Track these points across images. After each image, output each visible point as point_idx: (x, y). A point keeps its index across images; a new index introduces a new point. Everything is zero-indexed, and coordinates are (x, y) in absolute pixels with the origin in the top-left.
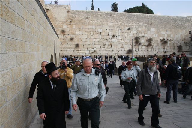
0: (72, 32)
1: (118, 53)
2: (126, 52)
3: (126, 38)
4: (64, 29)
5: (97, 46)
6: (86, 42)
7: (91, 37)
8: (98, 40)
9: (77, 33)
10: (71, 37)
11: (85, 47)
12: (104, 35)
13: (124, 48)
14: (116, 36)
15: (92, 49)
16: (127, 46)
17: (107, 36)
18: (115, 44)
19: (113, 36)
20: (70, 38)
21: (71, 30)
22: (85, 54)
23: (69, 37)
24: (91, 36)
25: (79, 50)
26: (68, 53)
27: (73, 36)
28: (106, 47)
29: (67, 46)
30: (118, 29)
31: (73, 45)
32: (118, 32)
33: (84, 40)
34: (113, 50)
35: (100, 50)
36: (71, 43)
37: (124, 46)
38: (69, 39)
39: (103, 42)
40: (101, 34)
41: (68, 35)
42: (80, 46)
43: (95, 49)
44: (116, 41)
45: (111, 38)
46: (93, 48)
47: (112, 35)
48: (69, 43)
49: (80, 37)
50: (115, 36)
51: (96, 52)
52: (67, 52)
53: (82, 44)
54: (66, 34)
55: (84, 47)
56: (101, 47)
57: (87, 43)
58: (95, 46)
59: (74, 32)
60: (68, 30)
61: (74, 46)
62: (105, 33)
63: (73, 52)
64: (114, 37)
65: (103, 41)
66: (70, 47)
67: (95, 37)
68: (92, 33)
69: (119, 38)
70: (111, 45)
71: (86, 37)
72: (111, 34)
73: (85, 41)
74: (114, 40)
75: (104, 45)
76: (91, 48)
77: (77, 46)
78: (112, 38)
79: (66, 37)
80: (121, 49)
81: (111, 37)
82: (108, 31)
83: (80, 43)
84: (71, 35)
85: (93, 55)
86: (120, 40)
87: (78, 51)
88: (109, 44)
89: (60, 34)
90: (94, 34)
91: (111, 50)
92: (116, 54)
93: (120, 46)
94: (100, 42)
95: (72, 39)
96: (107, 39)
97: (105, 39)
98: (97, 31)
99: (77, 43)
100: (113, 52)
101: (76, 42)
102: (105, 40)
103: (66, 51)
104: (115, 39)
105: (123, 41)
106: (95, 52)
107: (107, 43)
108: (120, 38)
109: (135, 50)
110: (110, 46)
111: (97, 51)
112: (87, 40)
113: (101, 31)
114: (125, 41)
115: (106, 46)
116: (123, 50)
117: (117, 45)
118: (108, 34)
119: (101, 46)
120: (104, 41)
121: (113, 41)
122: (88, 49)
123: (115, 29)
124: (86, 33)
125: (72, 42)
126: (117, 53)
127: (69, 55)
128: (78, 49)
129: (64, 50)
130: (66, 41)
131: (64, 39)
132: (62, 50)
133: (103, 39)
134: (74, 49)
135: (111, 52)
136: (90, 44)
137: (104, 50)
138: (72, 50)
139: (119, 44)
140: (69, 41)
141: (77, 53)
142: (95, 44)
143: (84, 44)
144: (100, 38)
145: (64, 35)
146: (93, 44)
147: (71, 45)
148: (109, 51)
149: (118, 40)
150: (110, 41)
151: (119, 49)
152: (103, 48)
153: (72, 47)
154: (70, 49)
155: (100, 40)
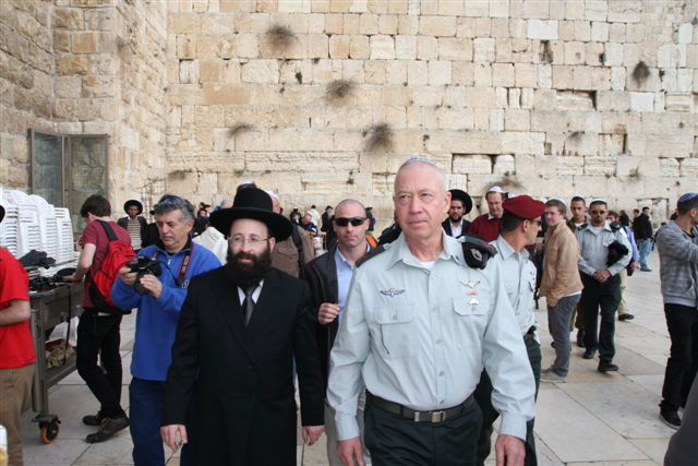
0: (345, 39)
1: (672, 195)
4: (284, 22)
5: (522, 144)
6: (443, 113)
7: (482, 77)
8: (529, 98)
9: (381, 48)
10: (337, 77)
11: (439, 148)
12: (572, 60)
14: (662, 74)
15: (488, 162)
17: (597, 73)
18: (653, 126)
19: (641, 72)
20: (325, 81)
21: (334, 23)
23: (321, 76)
24: (478, 68)
26: (310, 190)
27: (349, 70)
28: (588, 146)
29: (306, 139)
30: (670, 17)
31: (350, 131)
32: (676, 42)
33: (425, 98)
34: (635, 175)
35: (543, 172)
36: (333, 116)
38: (324, 89)
39: (563, 113)
40: (547, 56)
41: (316, 60)
42: (399, 140)
43: (504, 164)
44: (660, 107)
45: (619, 86)
46: (493, 157)
47: (632, 65)
48: (317, 121)
49: (397, 78)
50: (654, 72)
52: (304, 184)
53: (413, 125)
54: (300, 52)
55: (430, 148)
56: (548, 153)
57: (451, 120)
58: (505, 144)
59: (359, 43)
60: (318, 24)
61: (358, 142)
62: (580, 48)
63: (350, 182)
64: (646, 74)
65: (562, 108)
66: (327, 144)
67: (506, 75)
68: (484, 46)
70: (618, 139)
71: (442, 73)
72: (622, 59)
73: (438, 107)
74: (642, 101)
75: (575, 135)
76: (477, 160)
77: (380, 138)
78: (632, 85)
79: (299, 76)
80: (694, 162)
81: (620, 76)
82: (599, 32)
83: (397, 121)
84: (337, 64)
86: (690, 102)
88: (610, 125)
89: (260, 57)
90: (500, 52)
91: (624, 171)
92: (656, 200)
93: (684, 146)
94: (543, 113)
95: (340, 90)
96: (592, 94)
97: (579, 92)
98: (518, 33)
99: (377, 121)
100: (639, 189)
101: (366, 110)
102: (576, 98)
103: (297, 178)
104: (649, 96)
107: (593, 123)
108: (686, 88)
110: (614, 145)
111: (521, 179)
112: (454, 96)
113: (551, 36)
115: (584, 139)
117: (664, 137)
118: (602, 57)
119: (548, 146)
120: (573, 103)
121: (634, 107)
122: (458, 160)
123: (654, 16)
124: (446, 50)
125: (342, 111)
126: (665, 195)
127: (318, 201)
128: (381, 163)
129: (284, 171)
130: (296, 107)
131: (282, 90)
132: (268, 172)
133: (568, 90)
134: (353, 164)
135: (624, 189)
136: (469, 125)
137: (573, 172)
138: (339, 165)
139: (681, 125)
140: (322, 103)
141: (376, 192)
142: (508, 127)
143: (430, 125)
144: (547, 85)
145: (288, 60)
146: (493, 128)
147: (335, 130)
148: (608, 176)
149: (669, 103)
150: (613, 106)
151: (677, 164)
152: (567, 158)
153: (340, 148)
154: (325, 165)
155: (546, 101)
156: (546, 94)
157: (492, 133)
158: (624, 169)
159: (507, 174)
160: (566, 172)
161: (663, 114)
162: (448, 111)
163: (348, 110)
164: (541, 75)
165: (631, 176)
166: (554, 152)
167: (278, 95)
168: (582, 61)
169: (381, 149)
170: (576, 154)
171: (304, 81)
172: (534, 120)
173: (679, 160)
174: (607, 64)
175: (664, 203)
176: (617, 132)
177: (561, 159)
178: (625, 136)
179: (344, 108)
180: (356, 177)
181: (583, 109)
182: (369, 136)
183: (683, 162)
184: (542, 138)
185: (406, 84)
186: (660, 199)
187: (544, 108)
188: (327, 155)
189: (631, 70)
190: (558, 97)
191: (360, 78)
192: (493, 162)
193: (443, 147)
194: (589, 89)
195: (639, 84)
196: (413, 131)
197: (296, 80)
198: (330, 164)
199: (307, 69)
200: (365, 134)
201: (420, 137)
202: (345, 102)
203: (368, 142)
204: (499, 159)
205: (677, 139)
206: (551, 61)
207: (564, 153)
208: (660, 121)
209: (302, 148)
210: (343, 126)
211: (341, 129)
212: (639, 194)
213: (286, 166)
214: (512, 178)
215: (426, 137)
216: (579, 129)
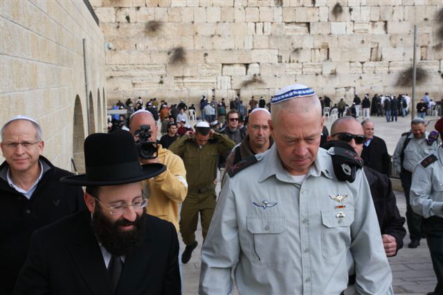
1: (357, 85)
2: (393, 79)
3: (397, 16)
5: (264, 57)
6: (216, 40)
7: (239, 16)
8: (268, 28)
10: (151, 18)
11: (214, 61)
12: (294, 4)
13: (385, 62)
14: (351, 10)
15: (244, 68)
16: (398, 52)
17: (310, 12)
18: (345, 43)
19: (337, 10)
20: (144, 21)
22: (209, 94)
23: (140, 18)
24: (237, 10)
25: (188, 73)
26: (137, 88)
27: (158, 14)
28: (304, 57)
29: (134, 57)
31: (160, 52)
33: (205, 31)
34: (334, 74)
35: (277, 74)
36: (149, 43)
37: (387, 53)
38: (144, 26)
39: (289, 37)
40: (279, 1)
41: (138, 8)
42: (189, 56)
43: (254, 69)
44: (350, 31)
45: (324, 19)
46: (247, 65)
47: (332, 5)
48: (141, 46)
49: (187, 18)
50: (346, 10)
51: (261, 82)
52: (134, 84)
53: (198, 47)
54: (128, 3)
55: (208, 61)
56: (280, 62)
57: (221, 44)
58: (254, 57)
61: (165, 58)
63: (161, 82)
64: (341, 11)
65: (288, 34)
66: (147, 60)
67: (253, 15)
69: (364, 15)
70: (324, 51)
71: (215, 15)
72: (326, 2)
73: (212, 36)
74: (339, 27)
75: (296, 51)
76: (237, 67)
77: (178, 56)
78: (332, 18)
79: (128, 18)
80: (372, 64)
81: (324, 12)
83: (189, 45)
84: (151, 10)
85: (247, 94)
86: (369, 27)
87: (183, 77)
88: (318, 43)
89: (103, 6)
91: (327, 71)
92: (347, 88)
93: (365, 54)
94: (277, 37)
95: (153, 27)
96: (308, 24)
97: (299, 23)
99: (176, 45)
100: (337, 82)
101: (170, 38)
102: (298, 27)
103: (129, 81)
104: (343, 24)
105: (379, 29)
106: (255, 80)
107: (308, 42)
108: (366, 18)
109: (436, 68)
110: (321, 55)
111: (263, 78)
112: (222, 28)
114: (389, 26)
115: (302, 53)
116: (382, 68)
117: (352, 49)
118: (314, 1)
119: (280, 57)
120: (295, 31)
121: (333, 32)
122: (225, 67)
125: (155, 40)
126: (353, 84)
127: (143, 95)
128: (179, 70)
129: (121, 76)
130: (128, 38)
131: (118, 27)
132: (111, 77)
133: (292, 22)
134: (163, 72)
135: (327, 82)
136: (232, 46)
137: (295, 73)
138: (154, 72)
139: (363, 42)
140: (143, 35)
141: (177, 88)
142: (255, 47)
143: (208, 47)
144: (279, 20)
145: (121, 8)
146: (246, 48)
147: (151, 51)
148: (317, 75)
149: (356, 28)
150: (320, 31)
151: (360, 65)
152: (291, 64)
153: (154, 62)
154: (146, 72)
155: (278, 30)
156: (279, 26)
157: (246, 51)
158: (327, 70)
159: (255, 75)
160: (291, 73)
161: (352, 35)
162: (219, 39)
163: (159, 39)
164: (276, 13)
165: (332, 74)
166: (283, 61)
167: (115, 30)
168: (301, 4)
169: (179, 62)
170: (297, 62)
171: (131, 20)
172: (271, 42)
173: (362, 63)
174: (316, 5)
175: (352, 90)
176: (323, 47)
177: (288, 65)
178: (328, 49)
179: (156, 38)
180: (165, 79)
181: (302, 34)
182: (172, 54)
183: (364, 65)
184: (276, 52)
185: (193, 22)
186: (350, 87)
187: (277, 34)
188: (147, 67)
189: (331, 9)
190: (286, 27)
191: (165, 19)
192: (247, 68)
193: (216, 60)
194: (306, 21)
195: (336, 17)
196: (198, 51)
197: (126, 21)
198: (148, 72)
199: (133, 14)
200: (169, 53)
201: (202, 54)
202: (156, 34)
203: (171, 58)
204: (250, 66)
205: (360, 50)
206: (282, 4)
207: (290, 62)
208: (349, 40)
209: (131, 62)
210: (156, 49)
211: (154, 51)
212: (336, 85)
213: (122, 73)
214: (258, 78)
215: (206, 55)
216: (299, 46)
